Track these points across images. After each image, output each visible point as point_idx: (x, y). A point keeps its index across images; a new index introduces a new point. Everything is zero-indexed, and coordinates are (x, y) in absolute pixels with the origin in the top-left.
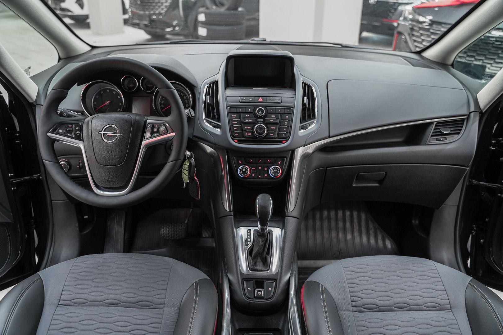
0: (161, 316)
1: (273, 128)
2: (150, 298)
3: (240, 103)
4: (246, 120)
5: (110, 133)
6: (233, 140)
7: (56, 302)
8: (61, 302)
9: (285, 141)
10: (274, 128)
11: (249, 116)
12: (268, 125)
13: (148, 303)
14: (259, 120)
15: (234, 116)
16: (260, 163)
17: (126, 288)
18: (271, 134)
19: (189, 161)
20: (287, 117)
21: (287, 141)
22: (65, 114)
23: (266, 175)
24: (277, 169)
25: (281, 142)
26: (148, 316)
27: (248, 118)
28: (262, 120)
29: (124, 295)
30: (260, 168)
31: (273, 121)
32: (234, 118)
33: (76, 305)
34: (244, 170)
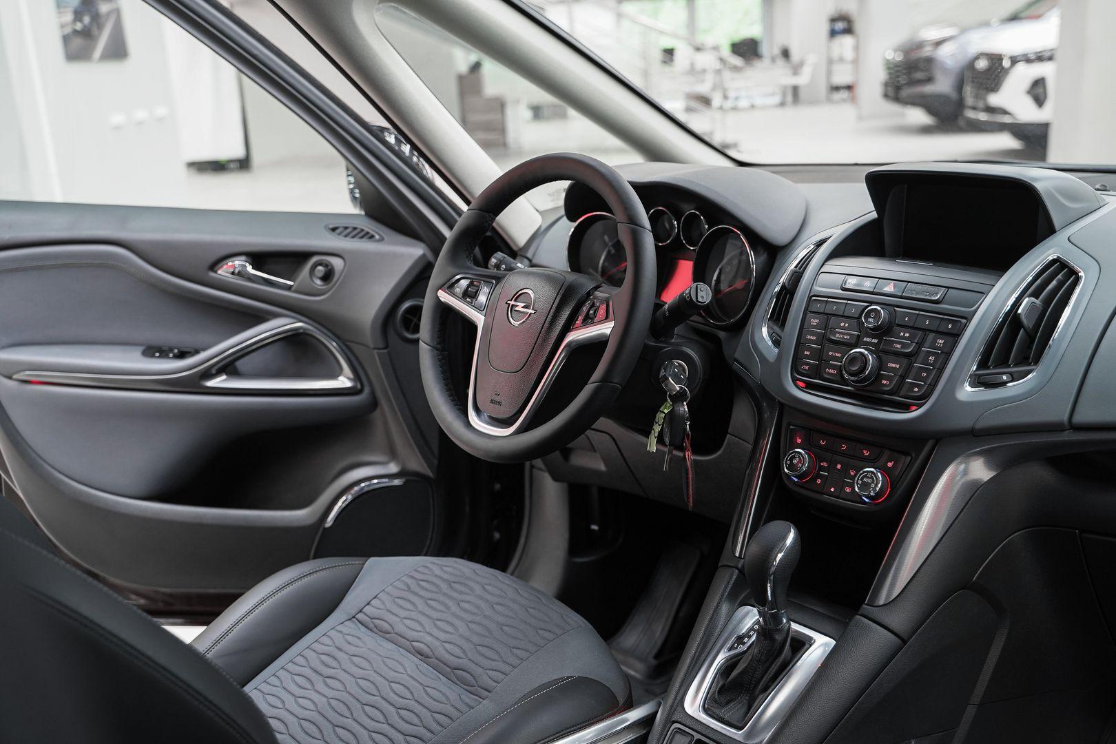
0: (464, 708)
1: (893, 365)
2: (479, 671)
3: (841, 292)
4: (837, 335)
5: (520, 306)
6: (794, 380)
7: (353, 612)
8: (360, 616)
9: (915, 408)
10: (898, 366)
11: (847, 325)
12: (884, 357)
13: (469, 678)
14: (868, 340)
15: (815, 321)
16: (843, 454)
17: (461, 636)
18: (884, 382)
19: (673, 405)
20: (941, 341)
21: (920, 406)
22: (504, 266)
23: (848, 490)
24: (872, 478)
25: (906, 408)
26: (447, 698)
27: (843, 332)
28: (875, 341)
29: (447, 645)
30: (839, 466)
31: (899, 346)
32: (814, 327)
33: (375, 630)
34: (795, 461)
